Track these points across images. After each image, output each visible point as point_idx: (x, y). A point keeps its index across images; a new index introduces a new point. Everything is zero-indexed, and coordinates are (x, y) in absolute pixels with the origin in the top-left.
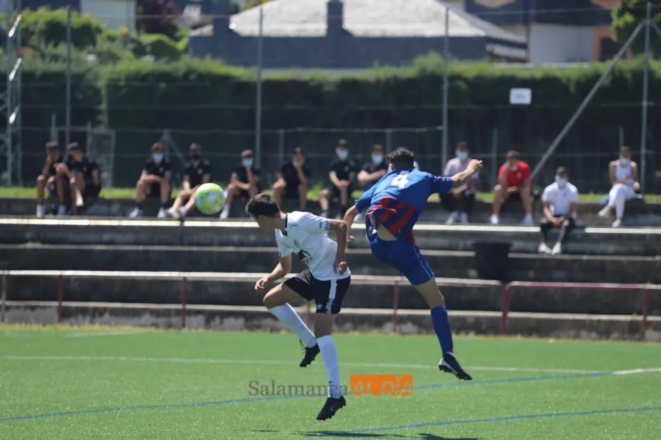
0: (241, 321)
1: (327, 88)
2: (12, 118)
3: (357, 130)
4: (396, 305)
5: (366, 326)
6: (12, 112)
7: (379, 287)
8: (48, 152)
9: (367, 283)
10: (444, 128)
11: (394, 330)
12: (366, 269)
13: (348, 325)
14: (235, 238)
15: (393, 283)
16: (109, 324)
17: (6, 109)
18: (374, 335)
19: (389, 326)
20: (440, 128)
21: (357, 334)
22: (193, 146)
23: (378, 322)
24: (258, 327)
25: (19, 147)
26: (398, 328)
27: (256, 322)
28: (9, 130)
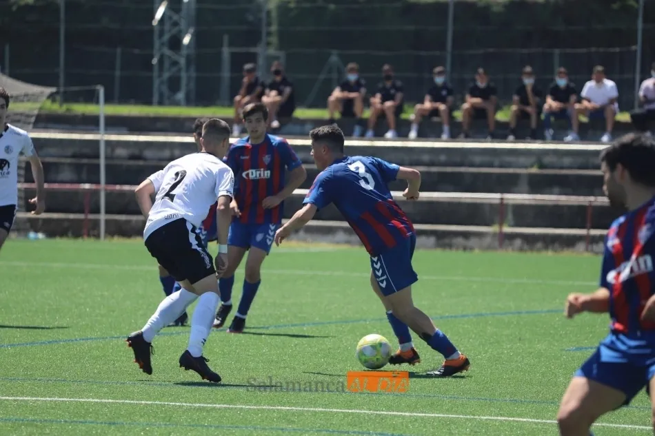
0: (432, 240)
1: (495, 9)
2: (186, 40)
3: (525, 51)
4: (589, 225)
5: (557, 245)
6: (186, 33)
7: (570, 208)
8: (244, 73)
9: (561, 203)
10: (637, 48)
11: (587, 250)
12: (556, 190)
13: (539, 245)
14: (426, 158)
15: (587, 204)
16: (305, 240)
17: (180, 31)
18: (567, 255)
19: (581, 246)
20: (634, 48)
21: (550, 253)
22: (386, 67)
23: (570, 242)
24: (450, 246)
25: (193, 68)
26: (590, 247)
27: (447, 241)
28: (184, 52)
